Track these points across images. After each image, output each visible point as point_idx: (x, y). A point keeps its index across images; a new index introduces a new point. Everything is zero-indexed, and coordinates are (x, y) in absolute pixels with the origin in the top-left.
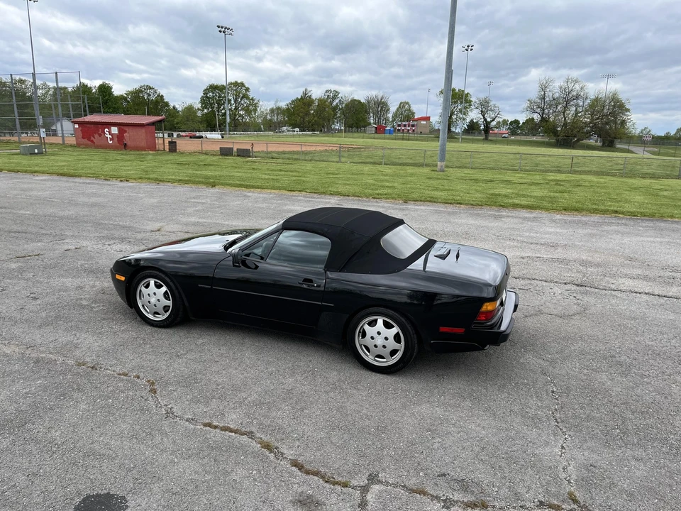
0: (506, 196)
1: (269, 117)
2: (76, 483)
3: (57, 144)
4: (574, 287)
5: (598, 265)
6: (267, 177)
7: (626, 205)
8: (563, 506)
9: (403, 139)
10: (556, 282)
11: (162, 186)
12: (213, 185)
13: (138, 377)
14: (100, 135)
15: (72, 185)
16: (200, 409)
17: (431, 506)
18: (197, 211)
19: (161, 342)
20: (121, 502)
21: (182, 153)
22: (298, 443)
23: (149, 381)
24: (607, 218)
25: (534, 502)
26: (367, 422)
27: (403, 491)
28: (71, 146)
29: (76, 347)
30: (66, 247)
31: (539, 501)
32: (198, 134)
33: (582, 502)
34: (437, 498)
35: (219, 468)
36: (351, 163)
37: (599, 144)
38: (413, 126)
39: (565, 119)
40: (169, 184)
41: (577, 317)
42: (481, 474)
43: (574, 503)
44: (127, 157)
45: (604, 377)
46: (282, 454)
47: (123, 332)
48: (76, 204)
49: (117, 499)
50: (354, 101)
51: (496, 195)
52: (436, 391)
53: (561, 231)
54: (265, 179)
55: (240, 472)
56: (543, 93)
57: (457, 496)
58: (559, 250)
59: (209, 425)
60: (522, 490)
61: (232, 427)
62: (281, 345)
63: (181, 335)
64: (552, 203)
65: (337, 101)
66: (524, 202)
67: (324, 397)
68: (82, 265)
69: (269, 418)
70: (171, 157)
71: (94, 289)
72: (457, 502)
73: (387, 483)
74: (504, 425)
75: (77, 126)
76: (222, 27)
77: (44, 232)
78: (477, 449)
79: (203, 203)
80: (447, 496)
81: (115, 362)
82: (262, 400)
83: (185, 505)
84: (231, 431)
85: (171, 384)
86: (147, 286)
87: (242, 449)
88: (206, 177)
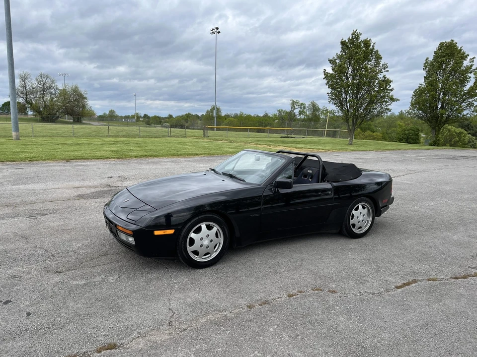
13: (303, 292)
23: (313, 290)
37: (72, 121)
56: (23, 83)
59: (399, 287)
84: (410, 284)
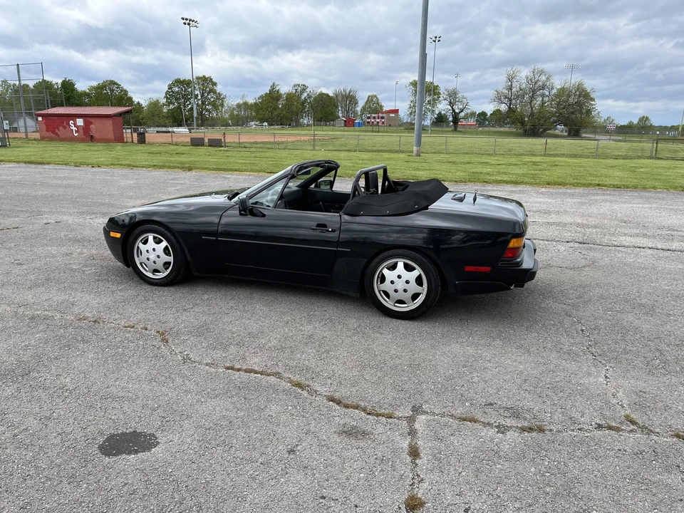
0: (488, 174)
1: (235, 112)
2: (97, 424)
3: (20, 138)
4: (577, 245)
5: (595, 227)
6: (243, 162)
7: (607, 179)
8: (622, 428)
9: (373, 132)
10: (558, 241)
11: (136, 171)
12: (190, 169)
13: (146, 329)
14: (65, 128)
15: (41, 170)
16: (219, 354)
17: (485, 431)
18: (177, 190)
19: (164, 298)
20: (151, 439)
21: (152, 144)
22: (329, 381)
23: (158, 332)
24: (592, 190)
25: (591, 425)
26: (398, 361)
27: (451, 420)
28: (35, 140)
29: (73, 305)
30: (45, 221)
31: (596, 424)
32: (164, 129)
33: (640, 422)
34: (489, 424)
35: (250, 405)
36: (325, 150)
38: (383, 118)
39: (532, 109)
40: (144, 169)
41: (587, 269)
42: (529, 402)
43: (633, 424)
44: (95, 148)
45: (630, 317)
46: (316, 391)
47: (121, 291)
48: (49, 186)
49: (145, 436)
50: (322, 95)
51: (478, 173)
52: (462, 333)
53: (549, 201)
54: (241, 163)
55: (274, 409)
56: (510, 83)
57: (509, 422)
58: (553, 216)
59: (232, 368)
60: (577, 415)
61: (256, 369)
62: (292, 298)
63: (184, 292)
64: (534, 178)
65: (305, 95)
66: (506, 178)
67: (347, 341)
68: (65, 236)
69: (294, 360)
70: (140, 147)
71: (82, 256)
72: (511, 427)
73: (434, 414)
74: (541, 360)
75: (40, 119)
76: (187, 19)
77: (19, 209)
78: (519, 381)
79: (182, 184)
80: (499, 423)
81: (117, 316)
82: (283, 345)
83: (222, 439)
84: (256, 372)
85: (183, 334)
86: (145, 242)
87: (272, 387)
88: (181, 163)
